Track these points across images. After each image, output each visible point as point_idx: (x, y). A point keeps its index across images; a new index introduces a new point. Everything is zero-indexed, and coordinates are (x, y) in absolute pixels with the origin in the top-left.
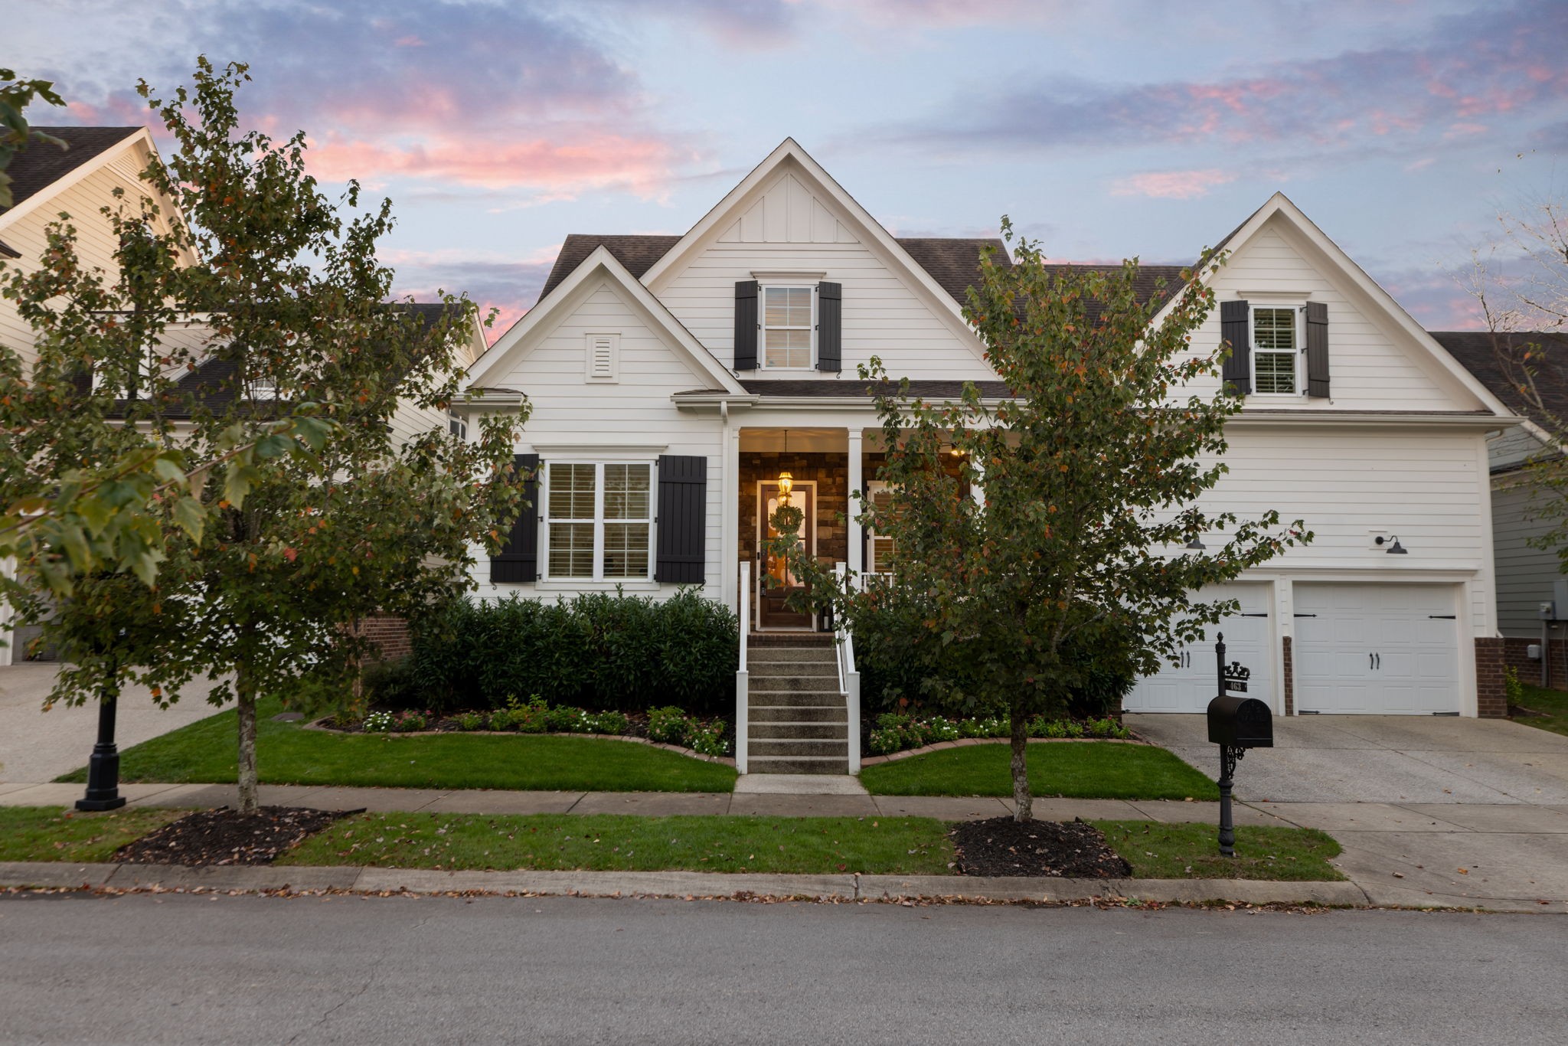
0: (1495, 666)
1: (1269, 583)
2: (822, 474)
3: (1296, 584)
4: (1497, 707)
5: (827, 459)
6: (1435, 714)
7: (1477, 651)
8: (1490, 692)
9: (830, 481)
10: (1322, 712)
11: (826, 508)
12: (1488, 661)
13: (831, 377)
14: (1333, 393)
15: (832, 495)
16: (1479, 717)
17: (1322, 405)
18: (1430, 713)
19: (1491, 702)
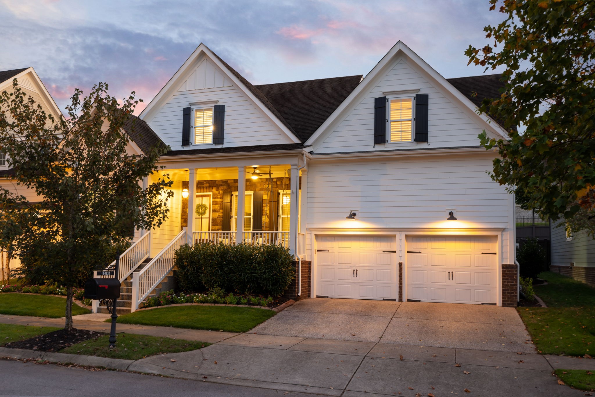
0: (511, 279)
1: (395, 236)
2: (214, 190)
3: (406, 236)
4: (511, 301)
5: (217, 182)
6: (483, 304)
7: (503, 271)
8: (508, 293)
9: (217, 192)
10: (422, 300)
11: (216, 204)
12: (507, 276)
13: (220, 146)
14: (430, 139)
15: (218, 198)
16: (503, 306)
17: (424, 146)
18: (480, 303)
19: (509, 298)
